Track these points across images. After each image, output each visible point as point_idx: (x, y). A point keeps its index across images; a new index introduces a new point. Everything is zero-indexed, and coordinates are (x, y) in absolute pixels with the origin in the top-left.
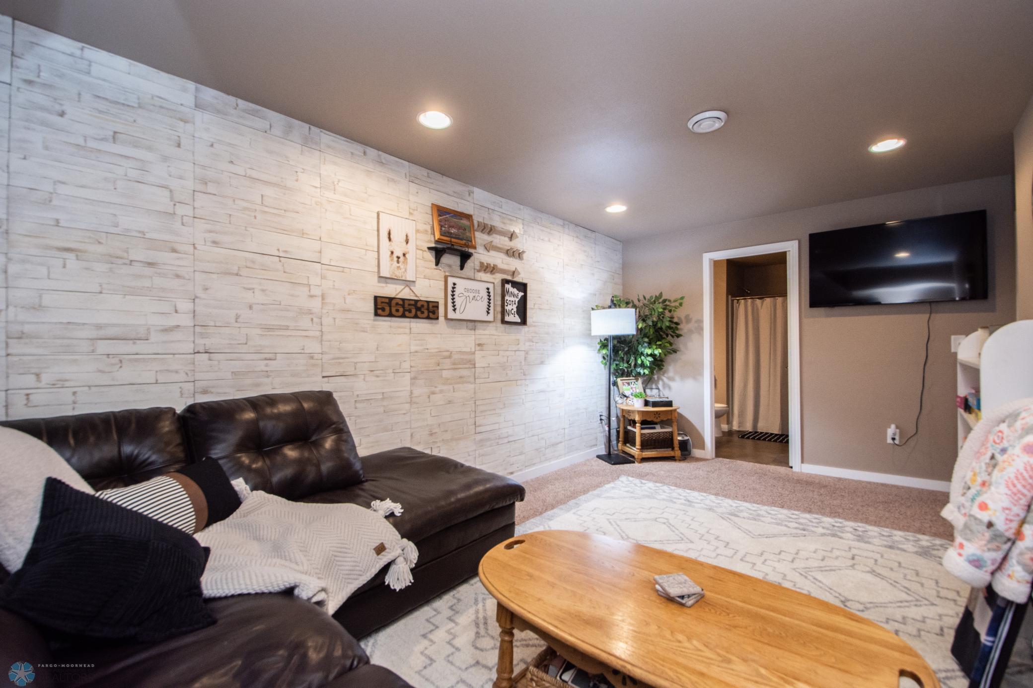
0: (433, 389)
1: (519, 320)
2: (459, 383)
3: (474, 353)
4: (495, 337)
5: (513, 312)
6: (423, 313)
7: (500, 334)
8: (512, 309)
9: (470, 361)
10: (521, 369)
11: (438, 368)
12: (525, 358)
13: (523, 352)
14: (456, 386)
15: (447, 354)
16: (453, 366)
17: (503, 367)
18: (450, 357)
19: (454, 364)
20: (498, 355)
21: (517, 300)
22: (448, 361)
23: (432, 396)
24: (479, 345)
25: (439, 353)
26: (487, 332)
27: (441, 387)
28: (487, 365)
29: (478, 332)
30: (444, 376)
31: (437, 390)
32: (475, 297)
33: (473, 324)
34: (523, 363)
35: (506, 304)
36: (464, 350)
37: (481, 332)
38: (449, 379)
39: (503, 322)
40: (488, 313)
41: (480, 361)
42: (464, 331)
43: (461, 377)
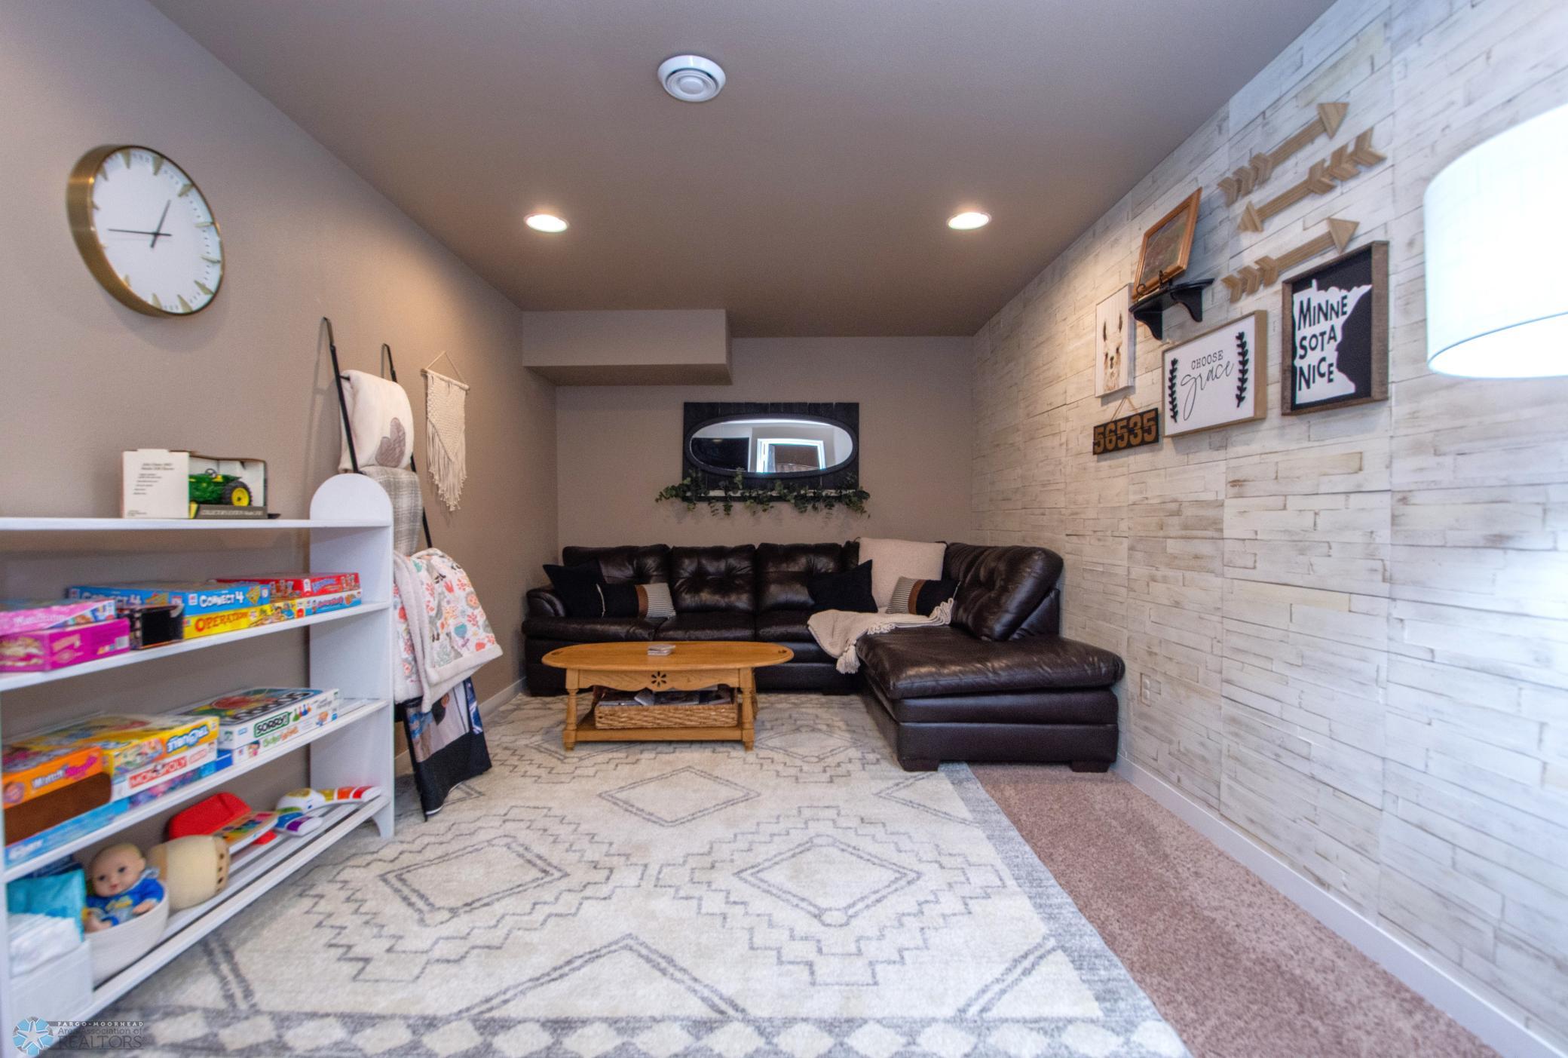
0: (1154, 571)
1: (1349, 388)
2: (1192, 569)
3: (1222, 505)
4: (1274, 458)
5: (1324, 368)
6: (1136, 436)
7: (1293, 446)
8: (1323, 359)
9: (1215, 523)
10: (1371, 556)
11: (1161, 533)
12: (1394, 517)
13: (1387, 497)
14: (1188, 574)
15: (1174, 506)
16: (1184, 533)
17: (1300, 544)
18: (1178, 513)
19: (1186, 527)
20: (1285, 508)
21: (1338, 322)
22: (1175, 520)
23: (1152, 584)
24: (1235, 483)
25: (1163, 506)
26: (1255, 447)
27: (1164, 571)
28: (1253, 536)
29: (1233, 451)
30: (1169, 550)
31: (1159, 574)
32: (1211, 371)
33: (1219, 433)
34: (1384, 535)
35: (1300, 352)
36: (1204, 497)
37: (1240, 450)
38: (1176, 558)
39: (1294, 409)
40: (1240, 399)
41: (1234, 526)
42: (1205, 455)
43: (1196, 557)
